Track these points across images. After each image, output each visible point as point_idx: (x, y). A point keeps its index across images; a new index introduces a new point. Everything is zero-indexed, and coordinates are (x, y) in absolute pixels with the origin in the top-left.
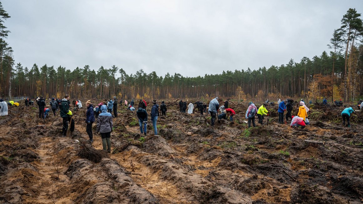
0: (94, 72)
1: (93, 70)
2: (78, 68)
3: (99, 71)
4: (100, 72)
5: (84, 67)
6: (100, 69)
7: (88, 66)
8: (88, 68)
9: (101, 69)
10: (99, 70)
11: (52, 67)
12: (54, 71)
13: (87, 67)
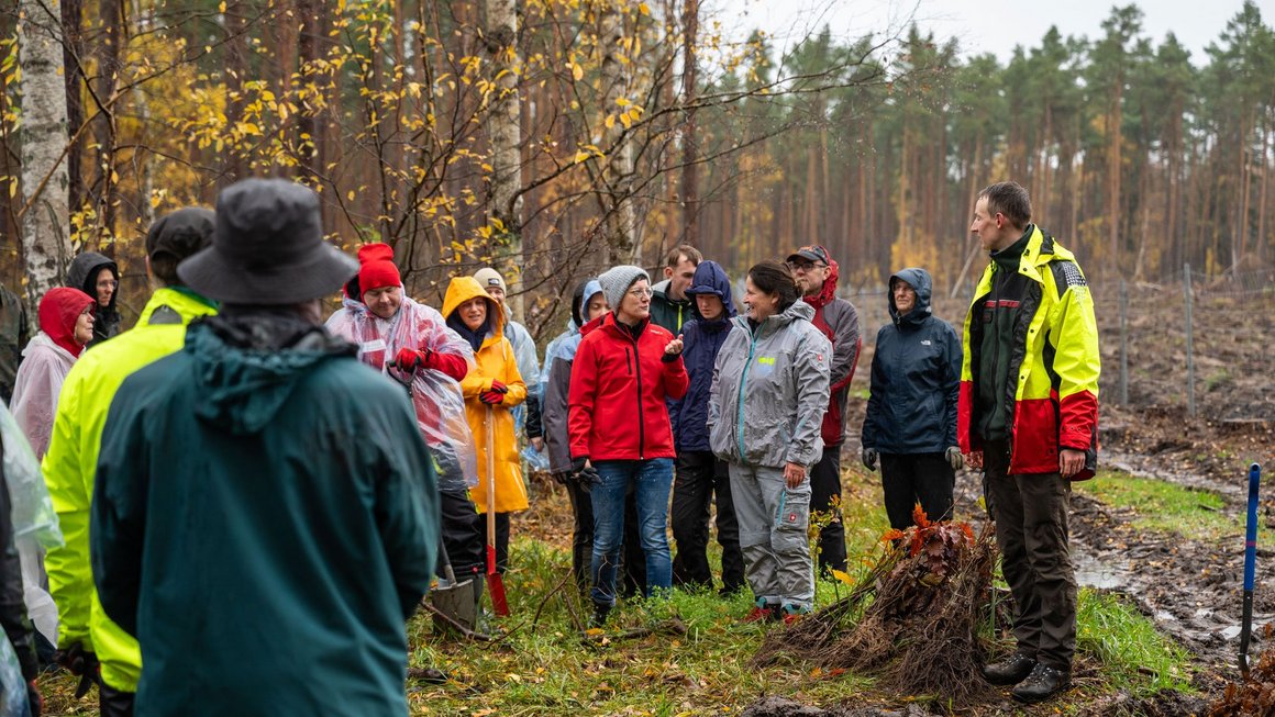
0: (1174, 53)
1: (1172, 39)
2: (1053, 35)
3: (1225, 47)
4: (1234, 53)
5: (1107, 25)
6: (1231, 26)
7: (1130, 11)
8: (1136, 28)
9: (1242, 28)
10: (1224, 37)
11: (864, 47)
12: (878, 71)
13: (1127, 18)
